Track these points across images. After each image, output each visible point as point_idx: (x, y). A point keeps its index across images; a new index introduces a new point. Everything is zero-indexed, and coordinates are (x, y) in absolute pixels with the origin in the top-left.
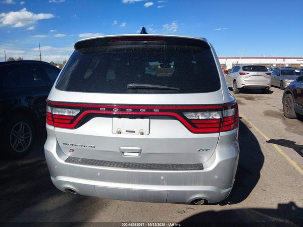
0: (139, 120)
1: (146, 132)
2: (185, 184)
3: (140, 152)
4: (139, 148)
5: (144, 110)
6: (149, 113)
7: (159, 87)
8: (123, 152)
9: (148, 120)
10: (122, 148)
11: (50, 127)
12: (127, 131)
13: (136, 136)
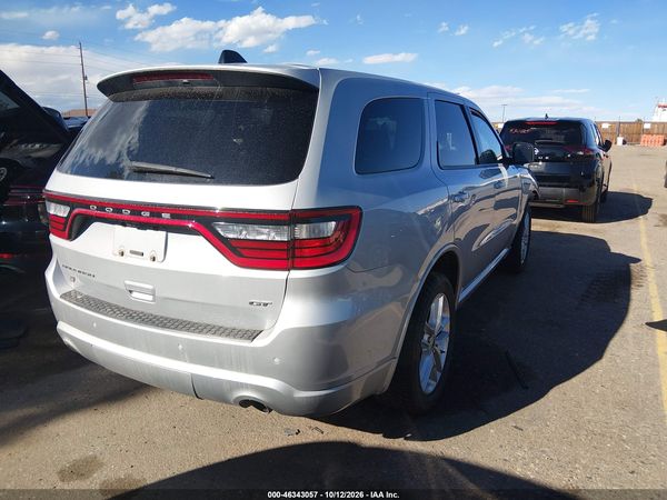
0: (150, 233)
1: (160, 257)
2: (221, 366)
3: (153, 293)
4: (150, 287)
5: (148, 214)
6: (155, 220)
7: (173, 169)
8: (131, 292)
9: (164, 233)
10: (128, 282)
11: (53, 239)
12: (132, 252)
13: (145, 262)
